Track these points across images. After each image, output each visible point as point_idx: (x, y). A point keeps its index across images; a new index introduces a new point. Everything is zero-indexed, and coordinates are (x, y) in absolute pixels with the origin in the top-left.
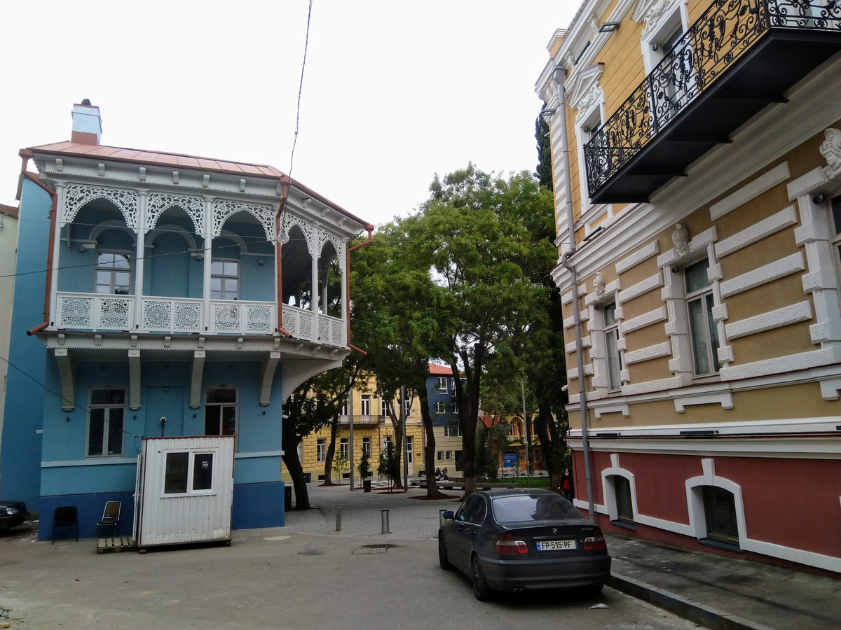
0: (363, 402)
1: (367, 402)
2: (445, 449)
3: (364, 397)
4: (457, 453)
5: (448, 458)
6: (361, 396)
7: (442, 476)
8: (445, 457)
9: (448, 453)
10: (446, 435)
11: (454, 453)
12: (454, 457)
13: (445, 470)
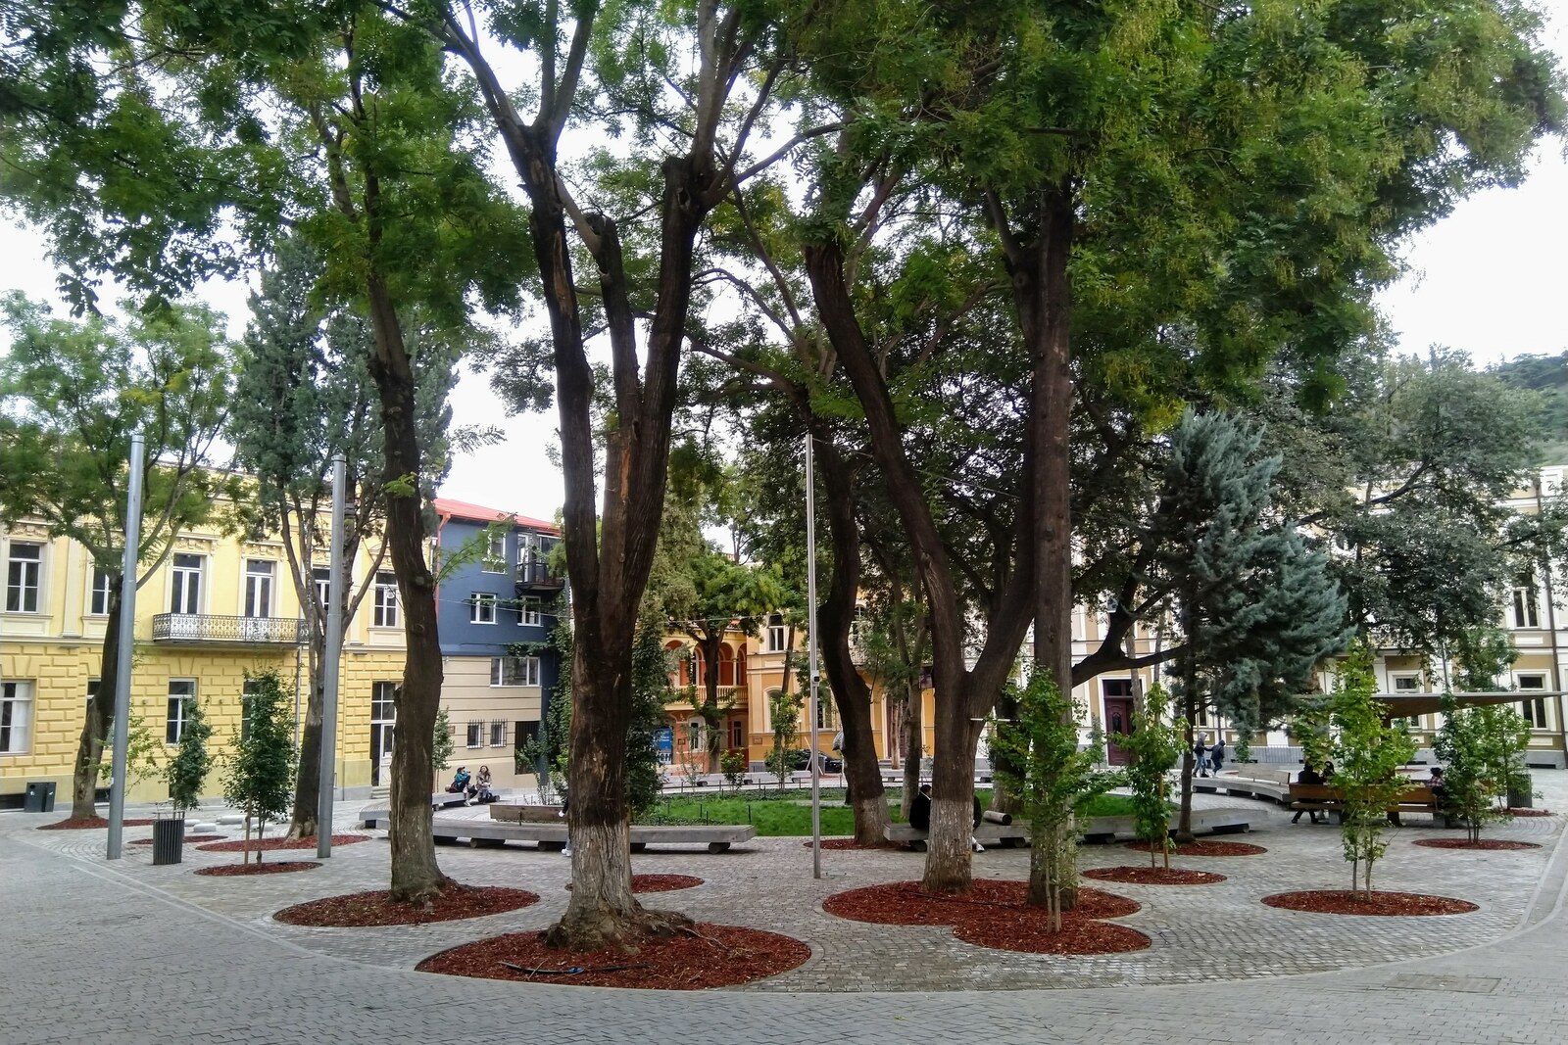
0: (251, 582)
1: (265, 583)
2: (488, 718)
3: (254, 565)
4: (524, 729)
5: (495, 741)
6: (244, 564)
7: (473, 792)
8: (488, 738)
9: (496, 728)
10: (495, 680)
11: (512, 728)
12: (511, 739)
13: (485, 773)
